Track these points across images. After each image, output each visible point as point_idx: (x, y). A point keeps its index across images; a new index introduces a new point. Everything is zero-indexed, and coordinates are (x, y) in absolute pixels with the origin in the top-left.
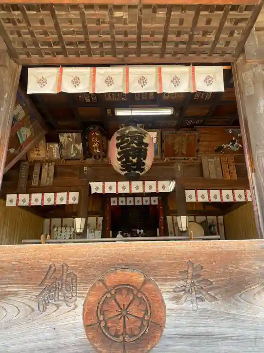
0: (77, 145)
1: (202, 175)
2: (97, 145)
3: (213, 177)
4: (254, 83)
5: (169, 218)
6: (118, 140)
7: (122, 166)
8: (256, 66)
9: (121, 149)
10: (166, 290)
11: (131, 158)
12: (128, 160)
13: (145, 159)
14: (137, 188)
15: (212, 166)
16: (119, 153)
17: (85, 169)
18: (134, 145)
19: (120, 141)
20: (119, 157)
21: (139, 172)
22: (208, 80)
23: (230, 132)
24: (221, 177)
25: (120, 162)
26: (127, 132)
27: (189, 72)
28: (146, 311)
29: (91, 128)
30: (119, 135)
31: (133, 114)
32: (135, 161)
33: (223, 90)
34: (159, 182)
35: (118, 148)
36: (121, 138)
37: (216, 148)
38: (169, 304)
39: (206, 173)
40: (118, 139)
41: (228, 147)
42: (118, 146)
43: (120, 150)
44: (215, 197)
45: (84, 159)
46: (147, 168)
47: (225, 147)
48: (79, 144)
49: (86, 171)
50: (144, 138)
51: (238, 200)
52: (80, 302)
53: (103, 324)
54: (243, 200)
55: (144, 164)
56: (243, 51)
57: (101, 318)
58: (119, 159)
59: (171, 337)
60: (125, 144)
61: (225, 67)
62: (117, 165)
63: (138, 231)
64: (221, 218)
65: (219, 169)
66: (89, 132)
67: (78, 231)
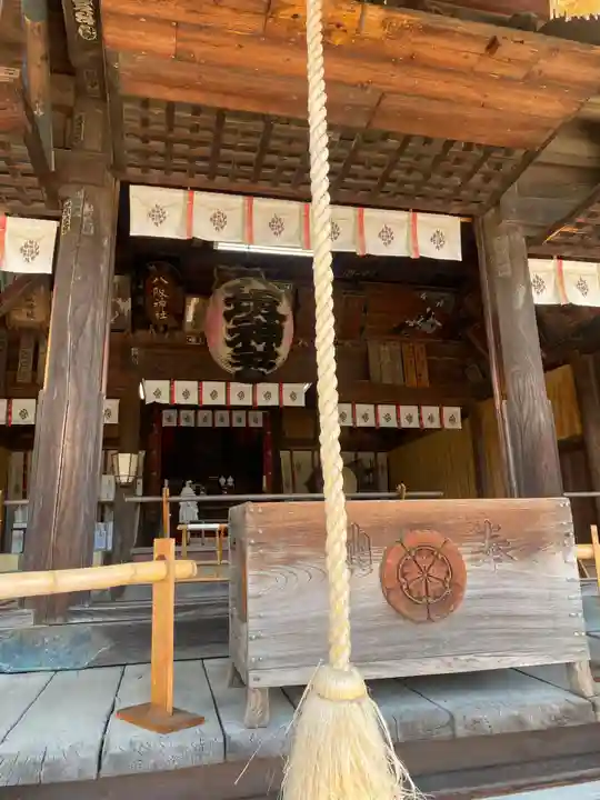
0: (120, 301)
1: (367, 376)
2: (163, 304)
3: (387, 380)
4: (511, 258)
5: (284, 454)
6: (229, 305)
7: (233, 356)
8: (516, 229)
9: (234, 323)
10: (465, 552)
11: (253, 343)
12: (247, 346)
13: (279, 345)
14: (241, 395)
15: (387, 360)
16: (230, 332)
17: (134, 351)
18: (260, 317)
19: (232, 307)
20: (229, 339)
21: (265, 370)
22: (438, 239)
23: (423, 296)
24: (400, 381)
25: (230, 350)
26: (246, 290)
27: (408, 221)
28: (448, 573)
29: (153, 267)
30: (230, 295)
31: (252, 250)
32: (260, 348)
33: (461, 260)
34: (285, 386)
35: (228, 321)
36: (235, 301)
37: (395, 325)
38: (468, 566)
39: (374, 373)
40: (228, 302)
41: (415, 325)
42: (228, 316)
43: (231, 326)
44: (388, 418)
45: (133, 331)
46: (279, 361)
47: (412, 324)
48: (124, 299)
49: (135, 356)
50: (278, 304)
51: (427, 425)
52: (376, 566)
53: (404, 587)
54: (436, 425)
55: (277, 355)
56: (497, 204)
57: (403, 580)
58: (229, 344)
59: (472, 598)
60: (244, 315)
61: (464, 220)
62: (222, 353)
63: (222, 480)
64: (382, 456)
65: (399, 366)
66: (147, 274)
67: (124, 480)
